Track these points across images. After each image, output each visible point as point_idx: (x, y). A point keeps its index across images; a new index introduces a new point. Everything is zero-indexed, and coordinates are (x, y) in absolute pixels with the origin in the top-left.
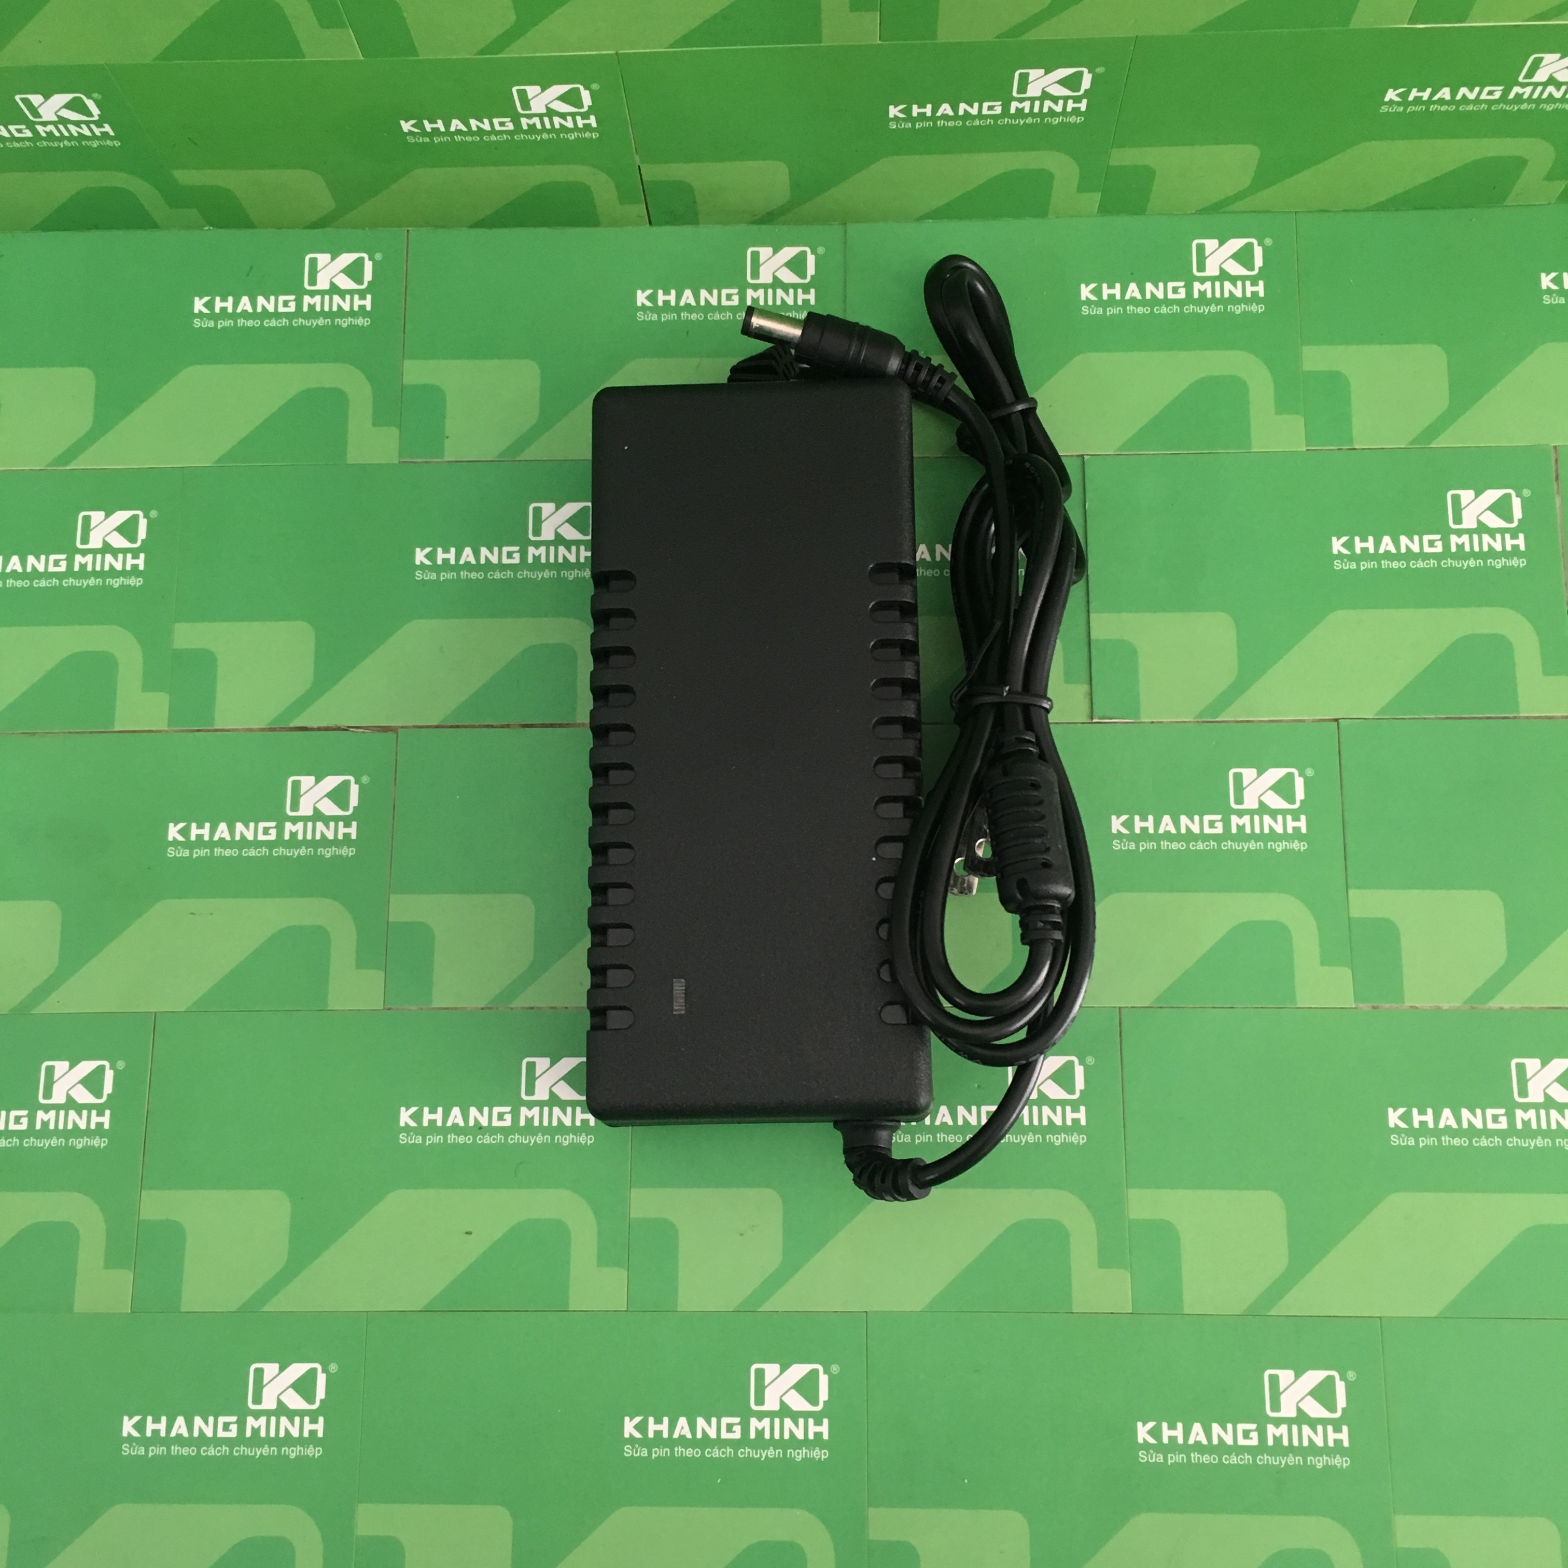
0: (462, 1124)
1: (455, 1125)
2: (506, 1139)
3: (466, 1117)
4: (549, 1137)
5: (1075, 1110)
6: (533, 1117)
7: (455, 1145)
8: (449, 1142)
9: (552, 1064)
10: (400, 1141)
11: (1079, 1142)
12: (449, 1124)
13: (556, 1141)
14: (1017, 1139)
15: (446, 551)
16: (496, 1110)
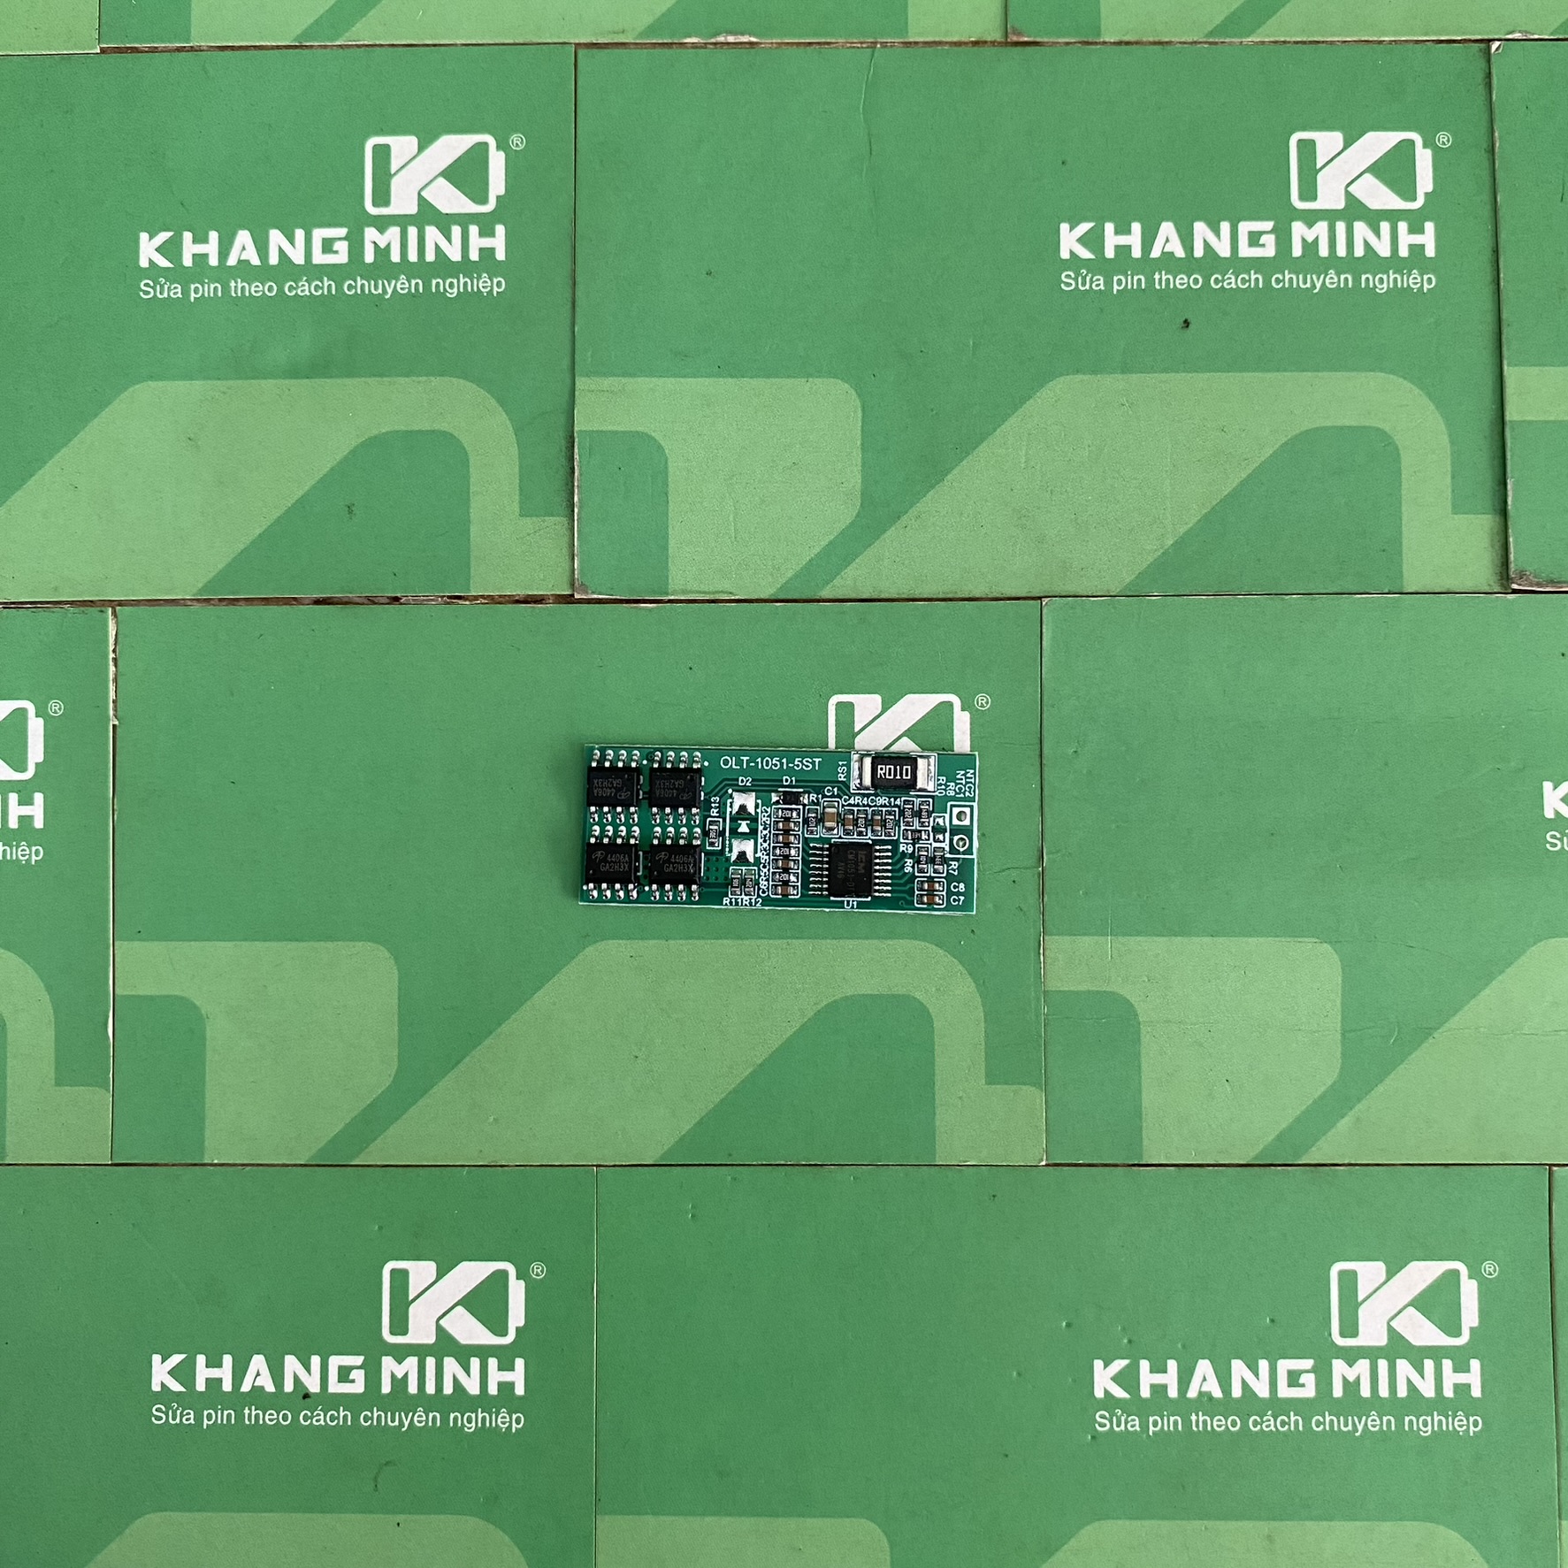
0: (270, 1388)
1: (257, 1390)
2: (355, 1418)
3: (277, 1373)
7: (257, 1427)
12: (246, 1387)
14: (1346, 1425)
15: (200, 239)
16: (335, 1362)
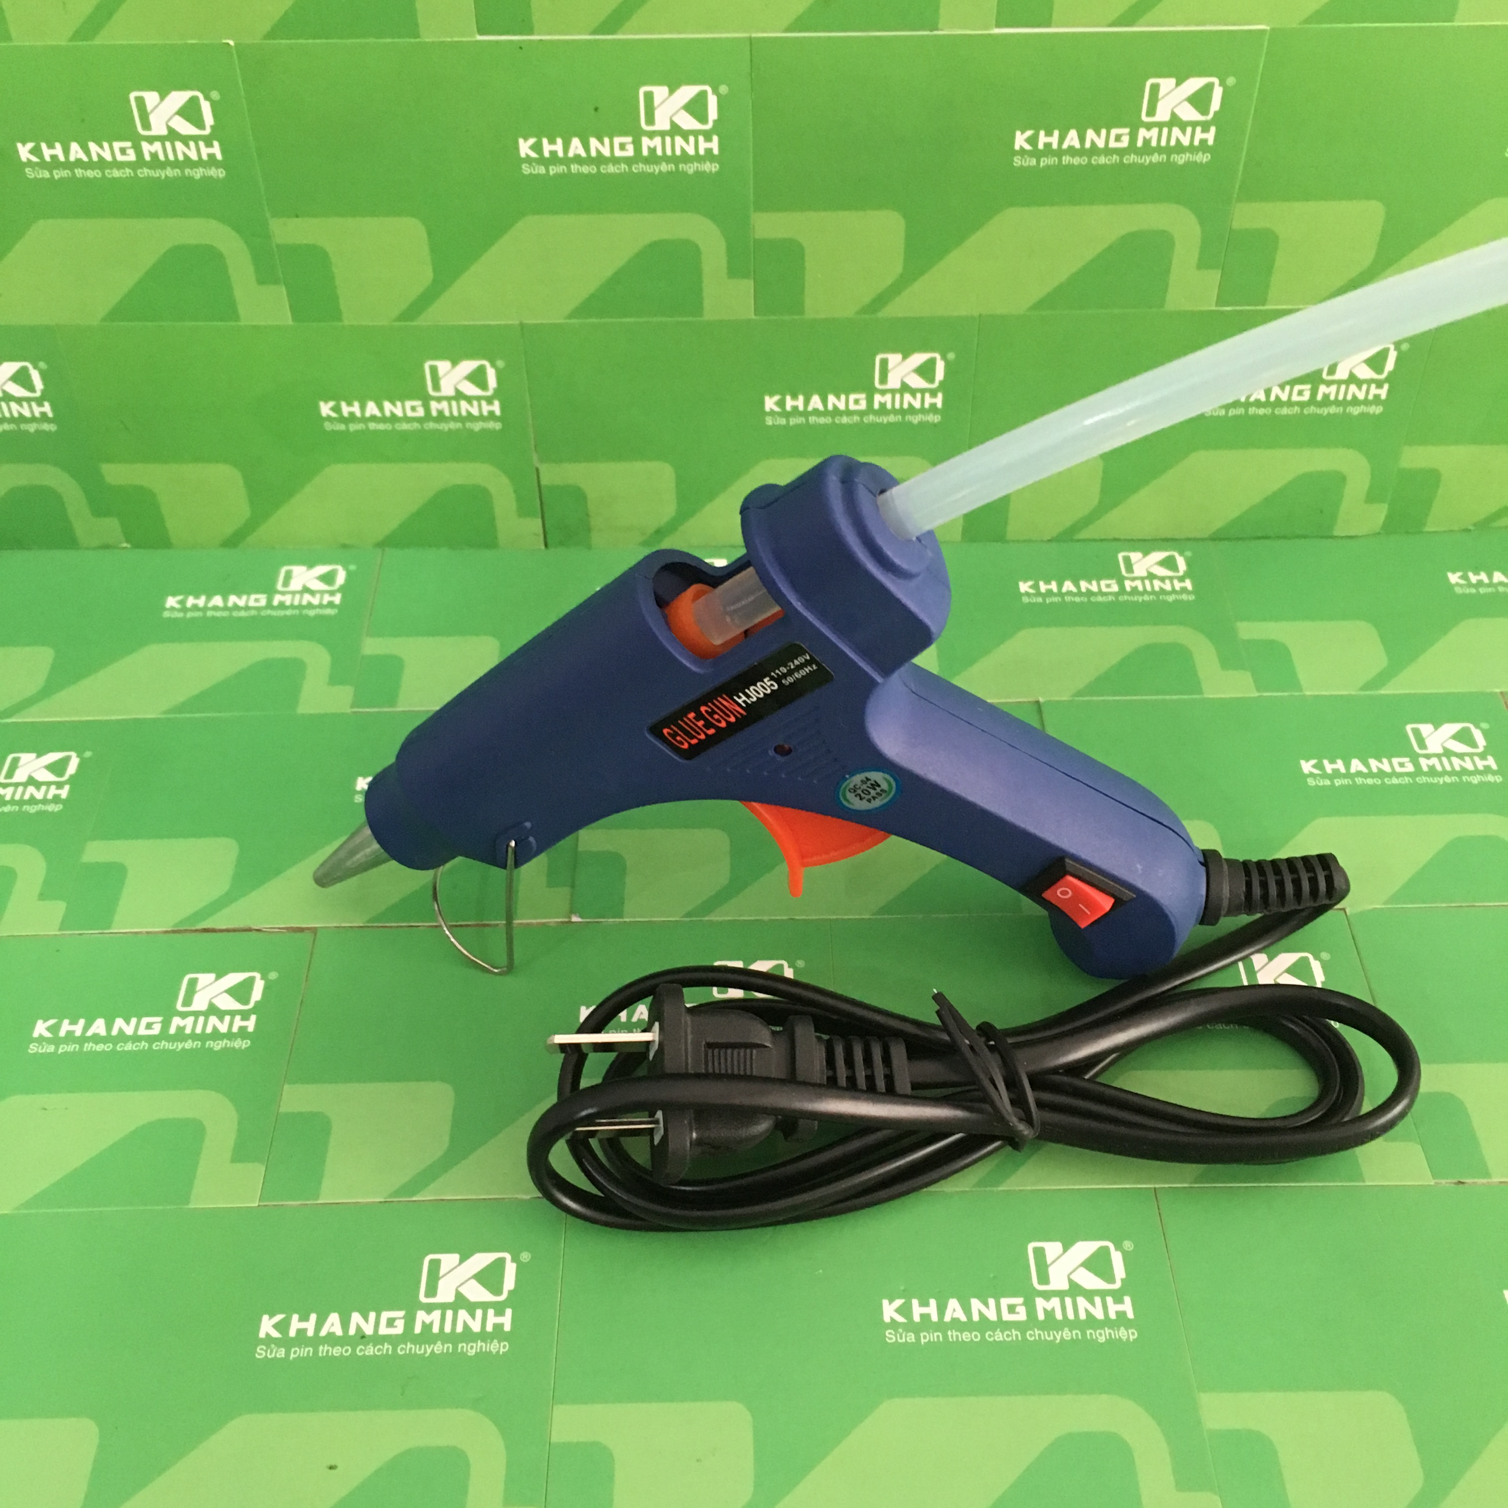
4: (450, 1345)
5: (1119, 1300)
6: (432, 1323)
8: (320, 1355)
9: (461, 1261)
10: (257, 1356)
11: (1129, 1337)
13: (459, 1351)
